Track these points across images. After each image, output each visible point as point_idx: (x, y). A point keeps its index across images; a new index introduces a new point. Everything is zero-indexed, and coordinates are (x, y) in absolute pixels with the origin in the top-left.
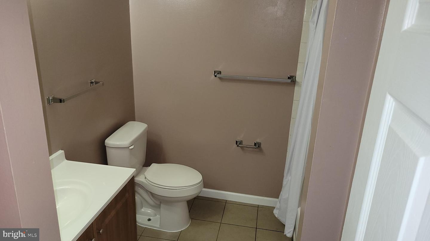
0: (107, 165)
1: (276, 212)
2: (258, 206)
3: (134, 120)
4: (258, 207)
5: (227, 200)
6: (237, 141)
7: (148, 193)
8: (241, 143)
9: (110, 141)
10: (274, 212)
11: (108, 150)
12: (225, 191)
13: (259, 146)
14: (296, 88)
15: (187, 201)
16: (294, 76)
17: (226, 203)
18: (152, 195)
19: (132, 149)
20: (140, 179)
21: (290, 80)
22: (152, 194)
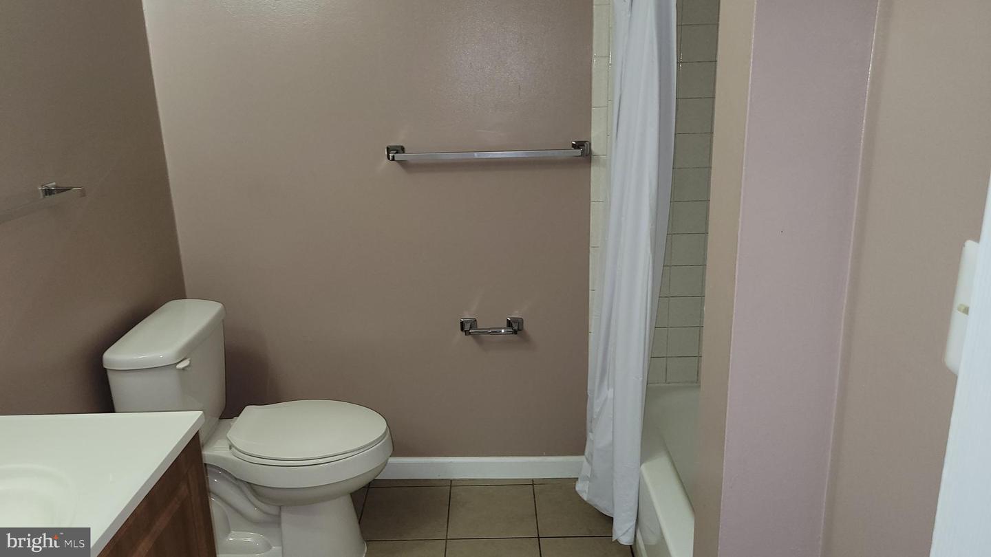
0: (114, 412)
1: (582, 488)
2: (533, 483)
3: (182, 295)
4: (533, 485)
5: (452, 478)
6: (462, 323)
7: (242, 485)
8: (473, 323)
9: (118, 356)
10: (577, 489)
11: (114, 380)
12: (445, 456)
13: (520, 328)
14: (595, 171)
15: (351, 494)
16: (585, 142)
17: (451, 486)
18: (254, 490)
19: (183, 369)
20: (215, 452)
21: (578, 152)
22: (252, 488)
